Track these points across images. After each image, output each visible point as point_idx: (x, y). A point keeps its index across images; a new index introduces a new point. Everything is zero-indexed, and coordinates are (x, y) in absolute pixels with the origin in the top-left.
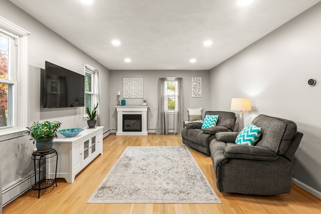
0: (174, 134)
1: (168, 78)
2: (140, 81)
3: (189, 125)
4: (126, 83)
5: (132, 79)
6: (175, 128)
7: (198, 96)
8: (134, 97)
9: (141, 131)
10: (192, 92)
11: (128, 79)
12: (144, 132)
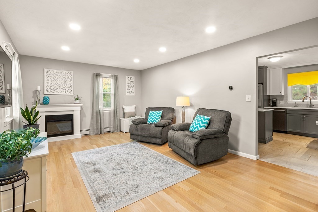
0: (111, 132)
1: (104, 75)
2: (69, 75)
3: (137, 121)
4: (49, 75)
5: (58, 71)
6: (111, 126)
7: (131, 94)
8: (61, 94)
9: (73, 134)
10: (127, 90)
11: (51, 70)
12: (77, 134)
